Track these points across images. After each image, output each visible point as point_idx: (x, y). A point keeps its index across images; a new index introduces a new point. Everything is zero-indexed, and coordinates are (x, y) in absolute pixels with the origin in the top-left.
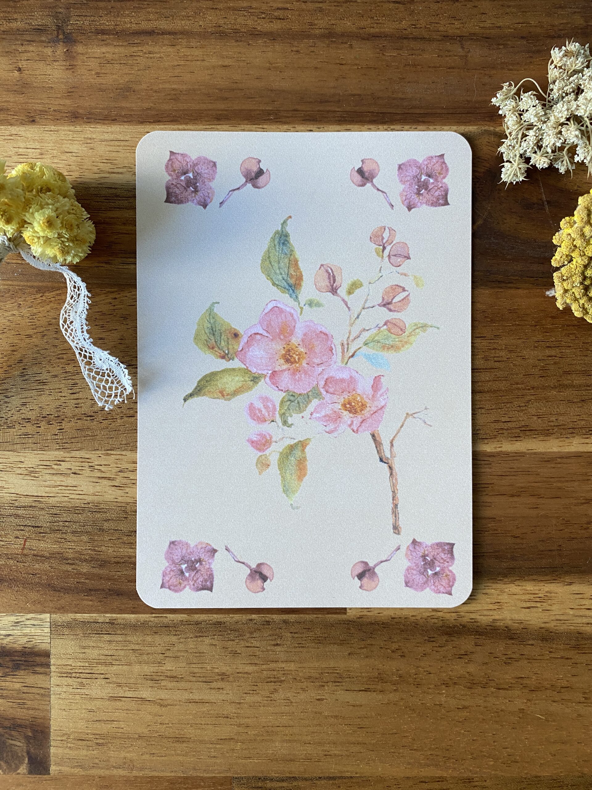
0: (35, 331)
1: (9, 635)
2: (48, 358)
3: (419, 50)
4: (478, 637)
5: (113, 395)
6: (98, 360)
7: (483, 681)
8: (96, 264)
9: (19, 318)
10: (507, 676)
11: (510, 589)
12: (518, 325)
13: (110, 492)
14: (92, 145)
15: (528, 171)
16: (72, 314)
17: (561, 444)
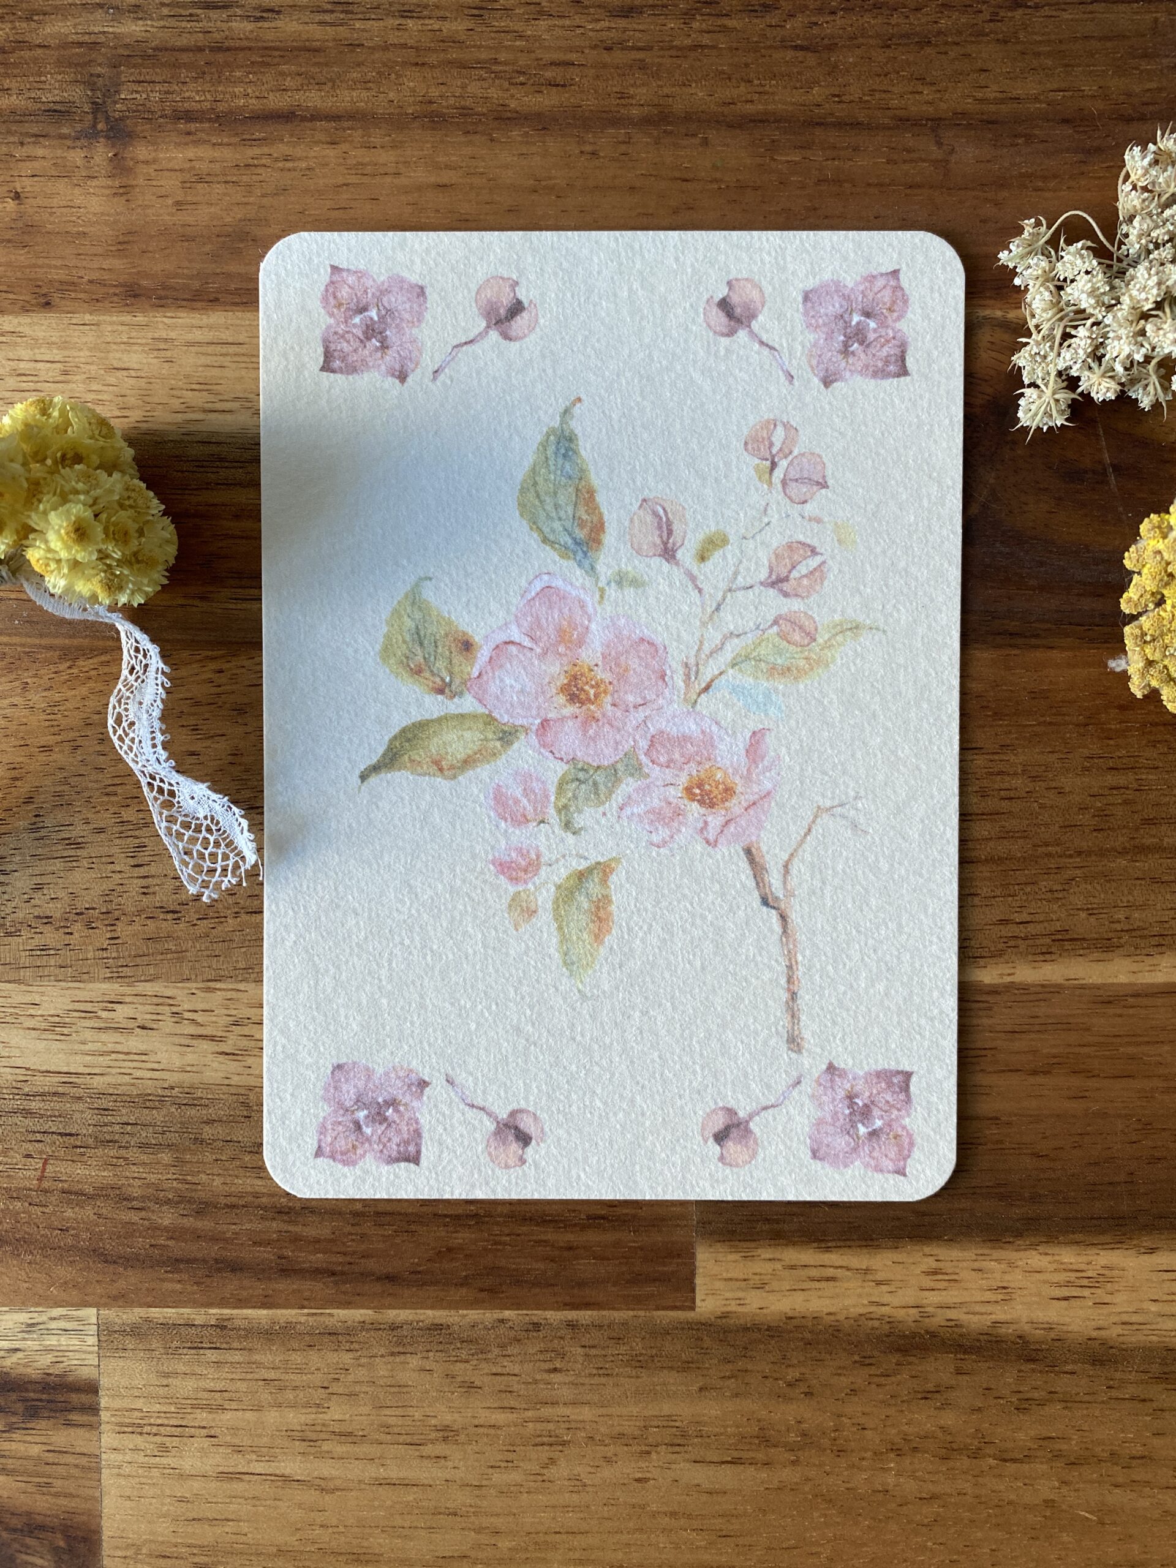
0: (59, 738)
1: (17, 1350)
2: (86, 794)
3: (847, 148)
4: (962, 1357)
5: (219, 870)
6: (188, 798)
7: (971, 1444)
8: (181, 601)
9: (26, 712)
10: (1021, 1435)
11: (1029, 1261)
12: (1050, 723)
13: (215, 1065)
14: (168, 354)
15: (1074, 405)
16: (132, 707)
17: (1135, 967)
